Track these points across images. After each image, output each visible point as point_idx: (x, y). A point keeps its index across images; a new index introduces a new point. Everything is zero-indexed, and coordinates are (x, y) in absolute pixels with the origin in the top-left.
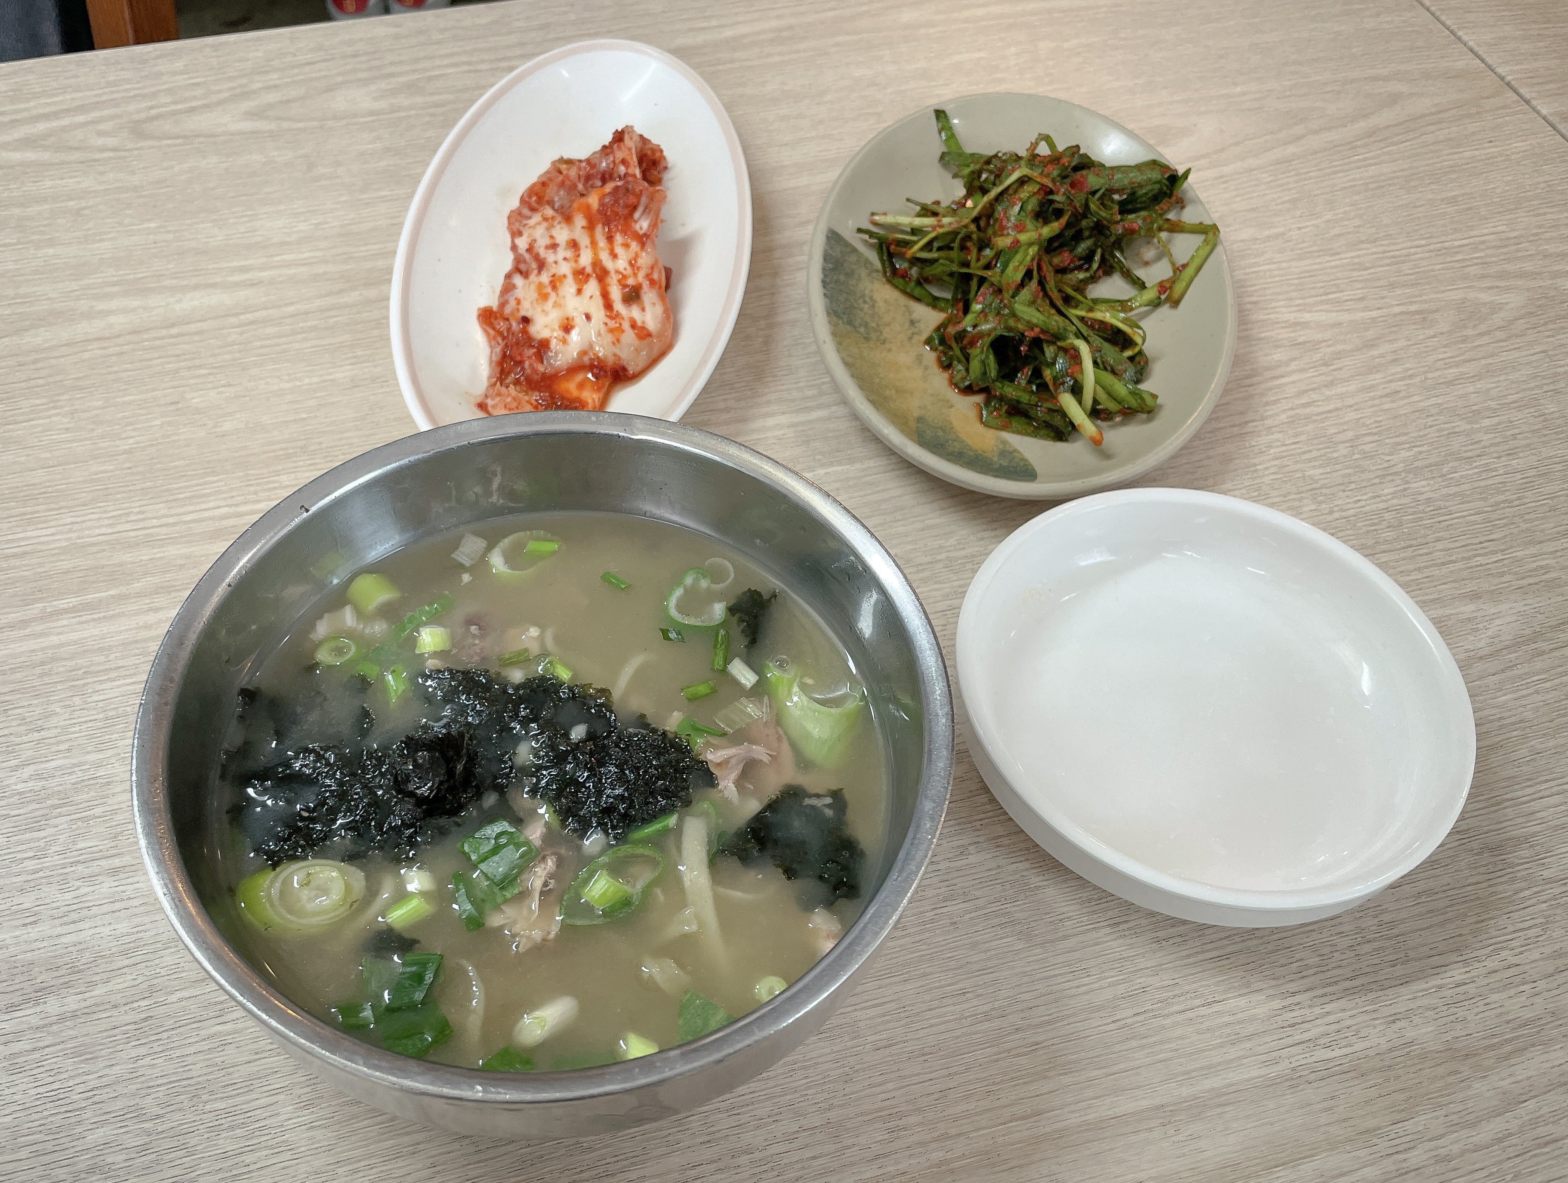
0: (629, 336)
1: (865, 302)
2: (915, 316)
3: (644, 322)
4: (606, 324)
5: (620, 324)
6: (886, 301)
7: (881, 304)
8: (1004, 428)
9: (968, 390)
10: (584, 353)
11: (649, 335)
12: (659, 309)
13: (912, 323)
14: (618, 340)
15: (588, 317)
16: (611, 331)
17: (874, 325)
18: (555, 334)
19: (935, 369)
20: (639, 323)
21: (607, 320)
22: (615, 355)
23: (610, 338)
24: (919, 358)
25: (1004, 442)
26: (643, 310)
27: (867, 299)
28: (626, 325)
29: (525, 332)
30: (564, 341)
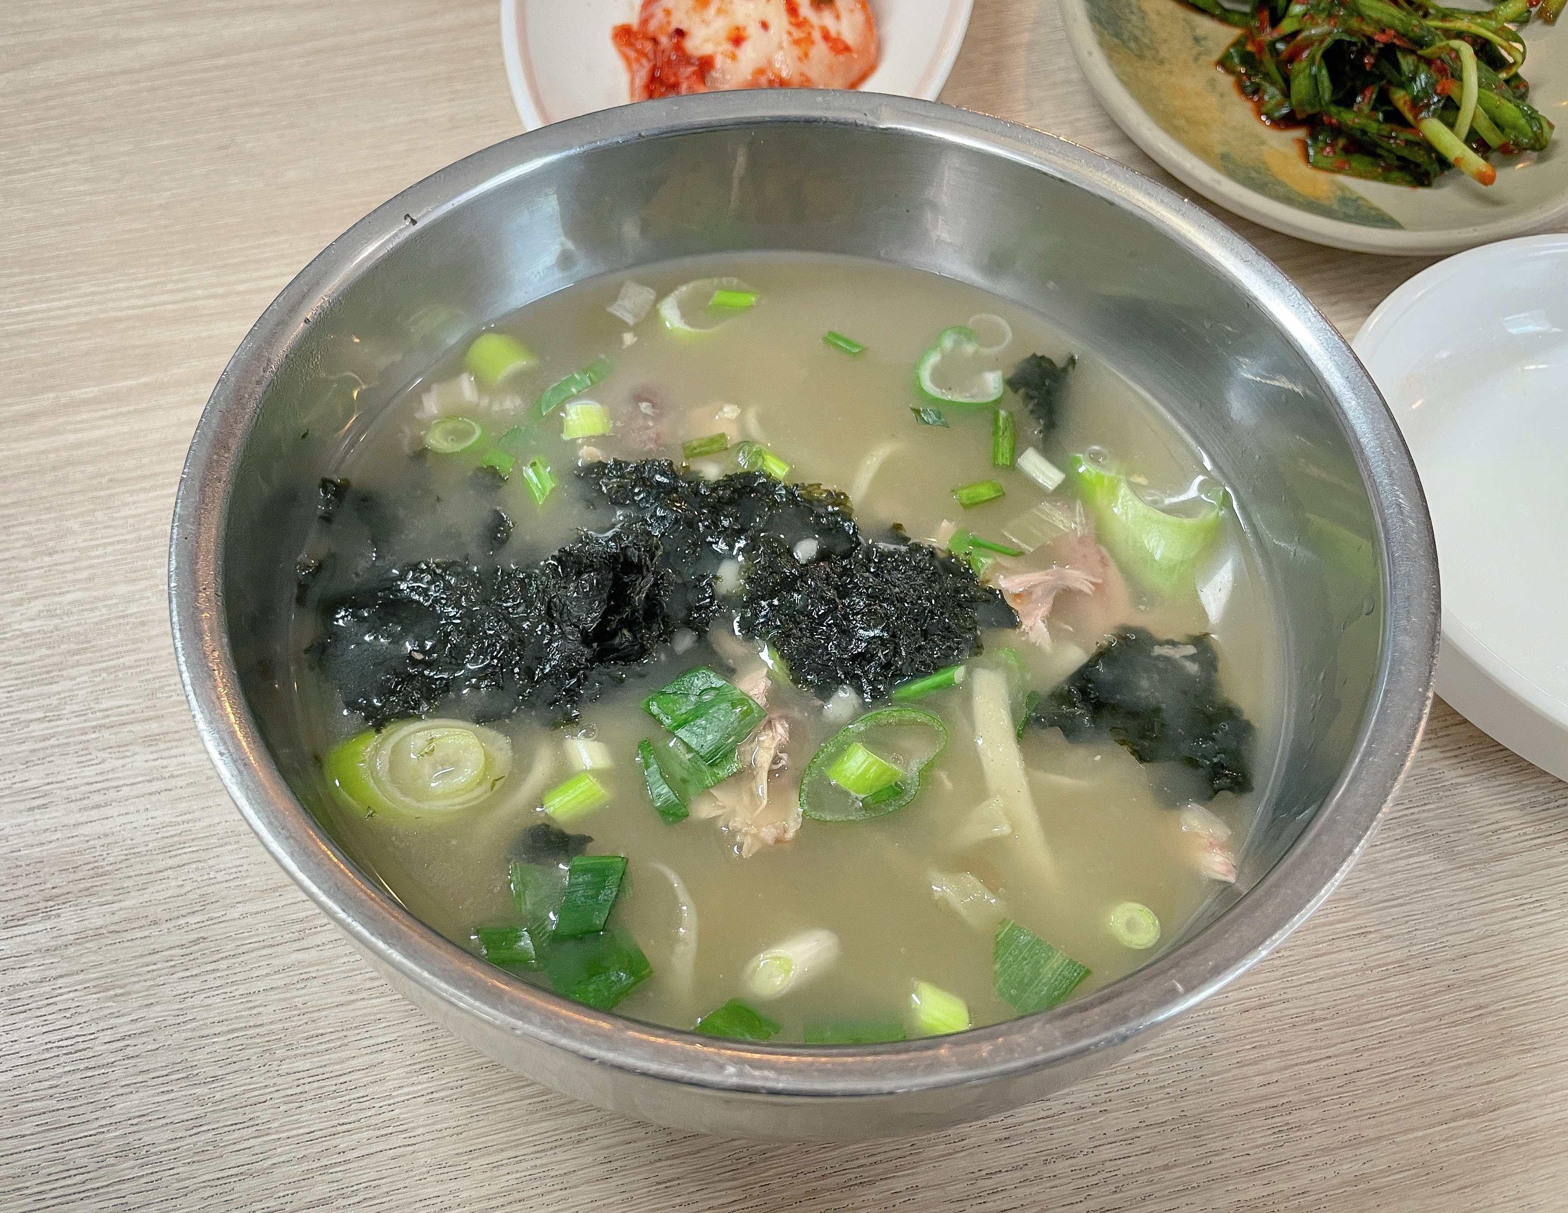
1: (1132, 12)
7: (1153, 16)
8: (1339, 170)
9: (1287, 122)
13: (1197, 40)
17: (1146, 41)
24: (1212, 83)
27: (1134, 9)
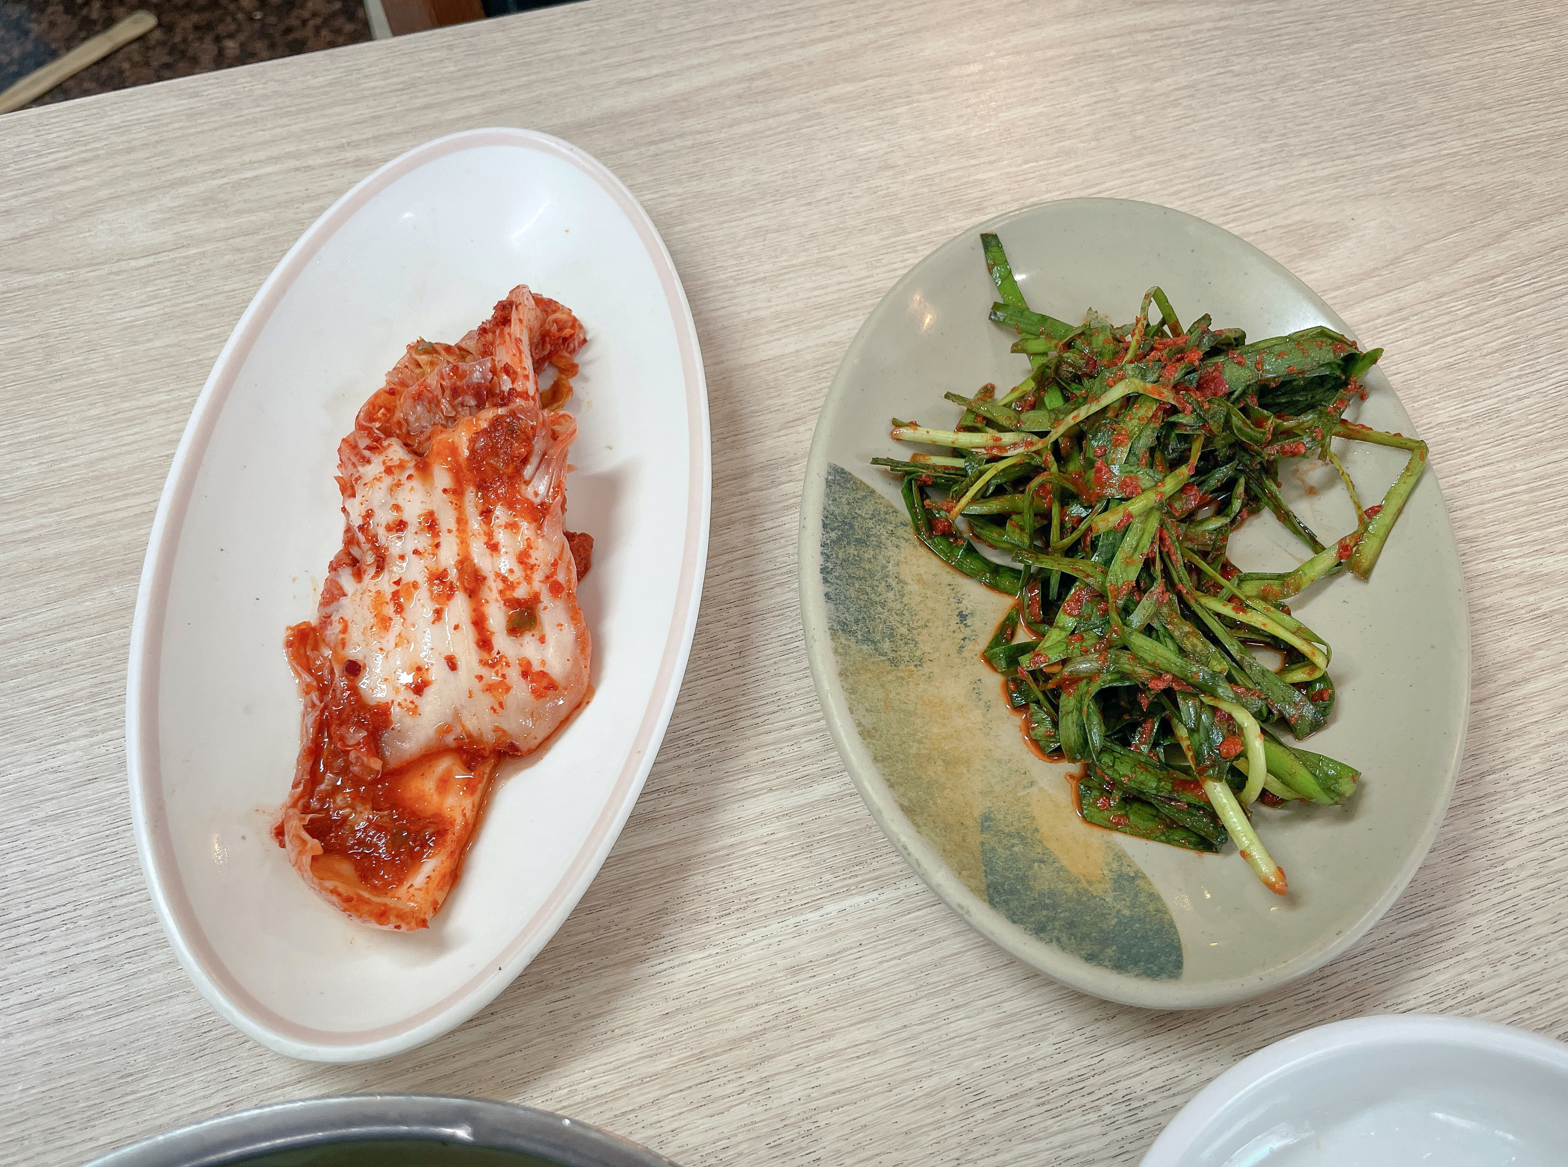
0: (521, 690)
1: (889, 587)
2: (967, 605)
3: (543, 663)
4: (480, 678)
5: (504, 676)
6: (920, 580)
7: (913, 587)
9: (1058, 754)
10: (446, 730)
11: (552, 686)
12: (568, 634)
13: (962, 617)
14: (501, 705)
15: (452, 663)
16: (490, 688)
17: (903, 630)
18: (399, 699)
19: (1003, 709)
20: (536, 667)
21: (484, 671)
22: (497, 729)
23: (486, 701)
24: (976, 688)
25: (1120, 856)
26: (542, 640)
27: (892, 582)
28: (514, 674)
29: (354, 690)
30: (414, 710)
